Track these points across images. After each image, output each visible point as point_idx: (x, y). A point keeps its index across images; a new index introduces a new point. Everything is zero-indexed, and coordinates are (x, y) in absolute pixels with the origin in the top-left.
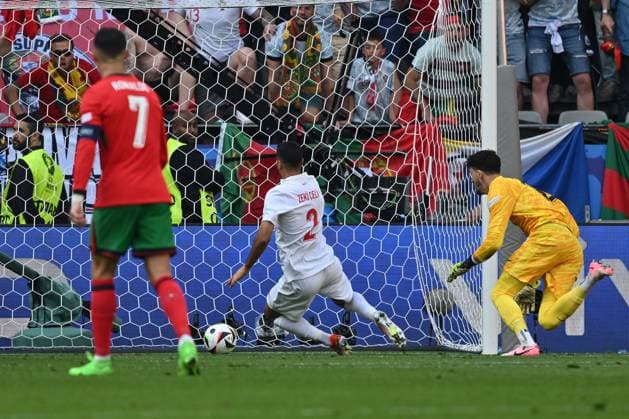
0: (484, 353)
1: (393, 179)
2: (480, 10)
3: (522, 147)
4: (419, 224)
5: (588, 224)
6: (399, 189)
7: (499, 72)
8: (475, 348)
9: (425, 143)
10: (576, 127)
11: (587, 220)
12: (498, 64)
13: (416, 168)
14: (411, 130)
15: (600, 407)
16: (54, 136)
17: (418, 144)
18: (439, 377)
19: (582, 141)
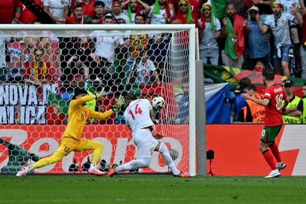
3: (205, 89)
4: (164, 123)
5: (232, 124)
7: (196, 63)
9: (166, 91)
10: (227, 85)
11: (231, 122)
12: (196, 59)
15: (235, 198)
16: (18, 88)
17: (163, 91)
18: (171, 186)
19: (229, 90)
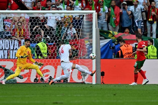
0: (93, 84)
1: (75, 50)
2: (92, 17)
3: (100, 42)
4: (80, 59)
5: (113, 59)
6: (76, 52)
7: (96, 29)
8: (91, 83)
10: (111, 40)
11: (113, 58)
13: (80, 48)
14: (79, 40)
15: (115, 95)
16: (9, 41)
17: (80, 43)
18: (84, 89)
19: (112, 42)
